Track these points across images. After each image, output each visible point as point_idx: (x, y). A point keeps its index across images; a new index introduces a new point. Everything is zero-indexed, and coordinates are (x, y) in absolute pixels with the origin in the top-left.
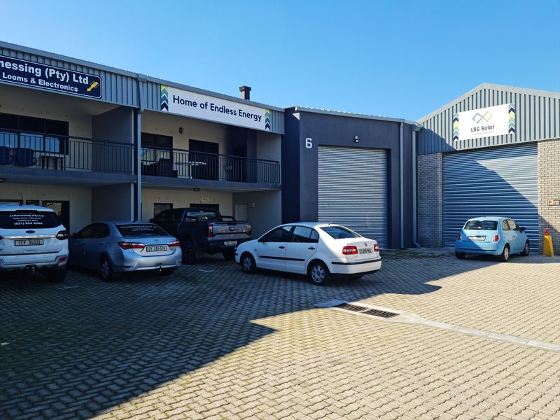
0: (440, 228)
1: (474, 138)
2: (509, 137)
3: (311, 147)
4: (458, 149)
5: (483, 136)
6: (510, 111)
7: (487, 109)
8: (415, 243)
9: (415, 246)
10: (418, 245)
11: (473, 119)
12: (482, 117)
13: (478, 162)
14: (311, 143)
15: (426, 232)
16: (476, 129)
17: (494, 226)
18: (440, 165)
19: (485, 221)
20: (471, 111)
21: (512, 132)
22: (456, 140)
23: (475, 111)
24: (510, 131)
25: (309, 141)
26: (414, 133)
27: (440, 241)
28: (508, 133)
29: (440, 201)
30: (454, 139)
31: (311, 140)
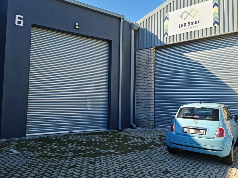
0: (152, 111)
1: (182, 33)
2: (213, 29)
3: (22, 25)
4: (168, 43)
5: (189, 31)
6: (214, 6)
7: (193, 6)
8: (132, 124)
9: (131, 127)
10: (134, 125)
11: (181, 17)
12: (189, 14)
13: (184, 54)
14: (22, 22)
15: (141, 114)
16: (183, 25)
17: (215, 115)
18: (153, 58)
19: (202, 109)
20: (179, 10)
21: (216, 25)
22: (166, 36)
23: (183, 10)
24: (214, 24)
25: (19, 18)
26: (133, 32)
27: (152, 122)
28: (212, 26)
29: (153, 88)
30: (164, 35)
31: (22, 17)
